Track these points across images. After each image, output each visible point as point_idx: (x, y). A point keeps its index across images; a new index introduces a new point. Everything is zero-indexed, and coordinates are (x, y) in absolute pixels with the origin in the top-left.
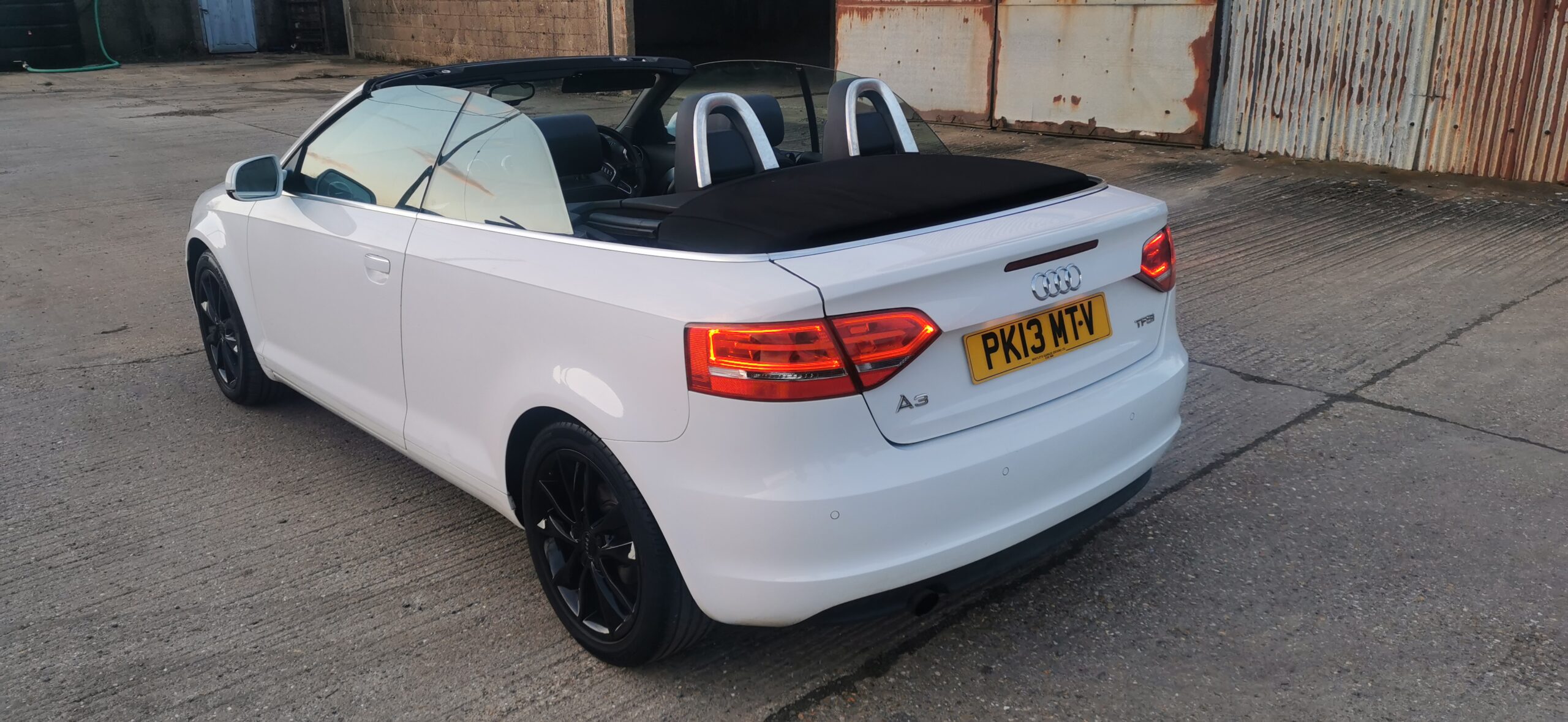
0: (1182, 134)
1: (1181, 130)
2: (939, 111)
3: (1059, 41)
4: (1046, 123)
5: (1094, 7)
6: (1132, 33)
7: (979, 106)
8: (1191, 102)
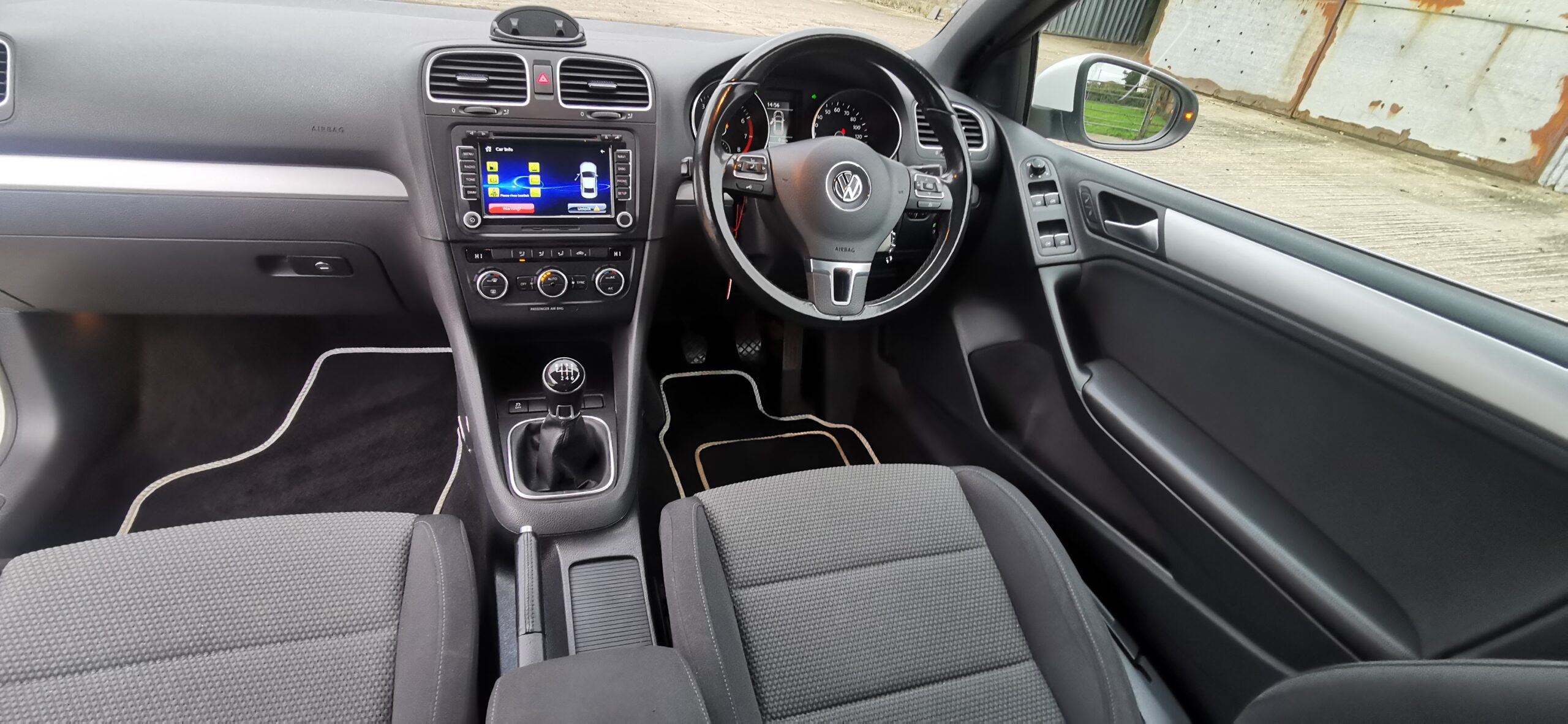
0: (1510, 165)
1: (1513, 160)
2: (1243, 92)
3: (1403, 47)
4: (1353, 124)
5: (1461, 20)
6: (1496, 52)
7: (1286, 95)
8: (1537, 136)
